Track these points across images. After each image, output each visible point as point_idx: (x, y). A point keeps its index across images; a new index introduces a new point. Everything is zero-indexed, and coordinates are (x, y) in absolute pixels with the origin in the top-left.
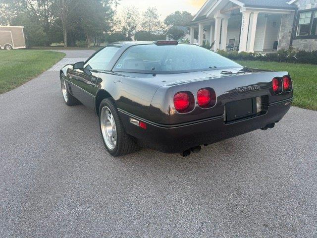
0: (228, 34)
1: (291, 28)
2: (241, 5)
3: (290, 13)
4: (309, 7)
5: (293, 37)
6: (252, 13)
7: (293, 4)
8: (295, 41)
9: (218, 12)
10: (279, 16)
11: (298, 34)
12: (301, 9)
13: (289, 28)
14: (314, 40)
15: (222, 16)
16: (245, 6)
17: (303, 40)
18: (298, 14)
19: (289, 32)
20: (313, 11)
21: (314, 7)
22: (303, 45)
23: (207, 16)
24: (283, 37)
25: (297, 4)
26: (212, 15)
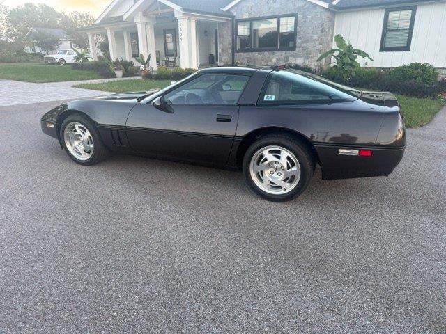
0: (156, 43)
1: (231, 39)
2: (177, 8)
3: (225, 21)
4: (246, 16)
5: (234, 51)
6: (189, 19)
7: (228, 11)
8: (237, 55)
9: (140, 13)
10: (215, 24)
11: (238, 47)
12: (238, 17)
13: (229, 39)
14: (257, 54)
15: (145, 20)
17: (246, 54)
18: (236, 23)
19: (229, 45)
20: (251, 21)
21: (252, 16)
22: (246, 59)
23: (125, 18)
24: (223, 50)
25: (233, 11)
26: (132, 17)
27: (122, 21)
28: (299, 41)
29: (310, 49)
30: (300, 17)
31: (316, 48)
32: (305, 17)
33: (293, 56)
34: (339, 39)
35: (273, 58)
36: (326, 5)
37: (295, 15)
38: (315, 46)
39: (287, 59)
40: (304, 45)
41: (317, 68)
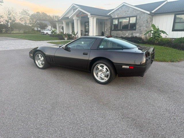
2: (89, 14)
3: (108, 19)
4: (116, 17)
5: (111, 30)
6: (94, 18)
7: (109, 15)
8: (112, 32)
10: (104, 20)
11: (113, 29)
12: (113, 17)
13: (109, 26)
14: (120, 32)
15: (77, 18)
16: (91, 15)
17: (116, 31)
18: (112, 19)
19: (109, 28)
20: (118, 19)
21: (119, 17)
22: (116, 34)
23: (69, 17)
24: (107, 30)
25: (111, 15)
26: (72, 17)
27: (68, 19)
28: (137, 26)
29: (142, 30)
30: (138, 17)
31: (144, 30)
32: (140, 17)
33: (135, 33)
34: (154, 26)
35: (126, 33)
36: (149, 13)
37: (136, 16)
38: (144, 29)
39: (132, 34)
40: (140, 28)
41: (145, 38)
